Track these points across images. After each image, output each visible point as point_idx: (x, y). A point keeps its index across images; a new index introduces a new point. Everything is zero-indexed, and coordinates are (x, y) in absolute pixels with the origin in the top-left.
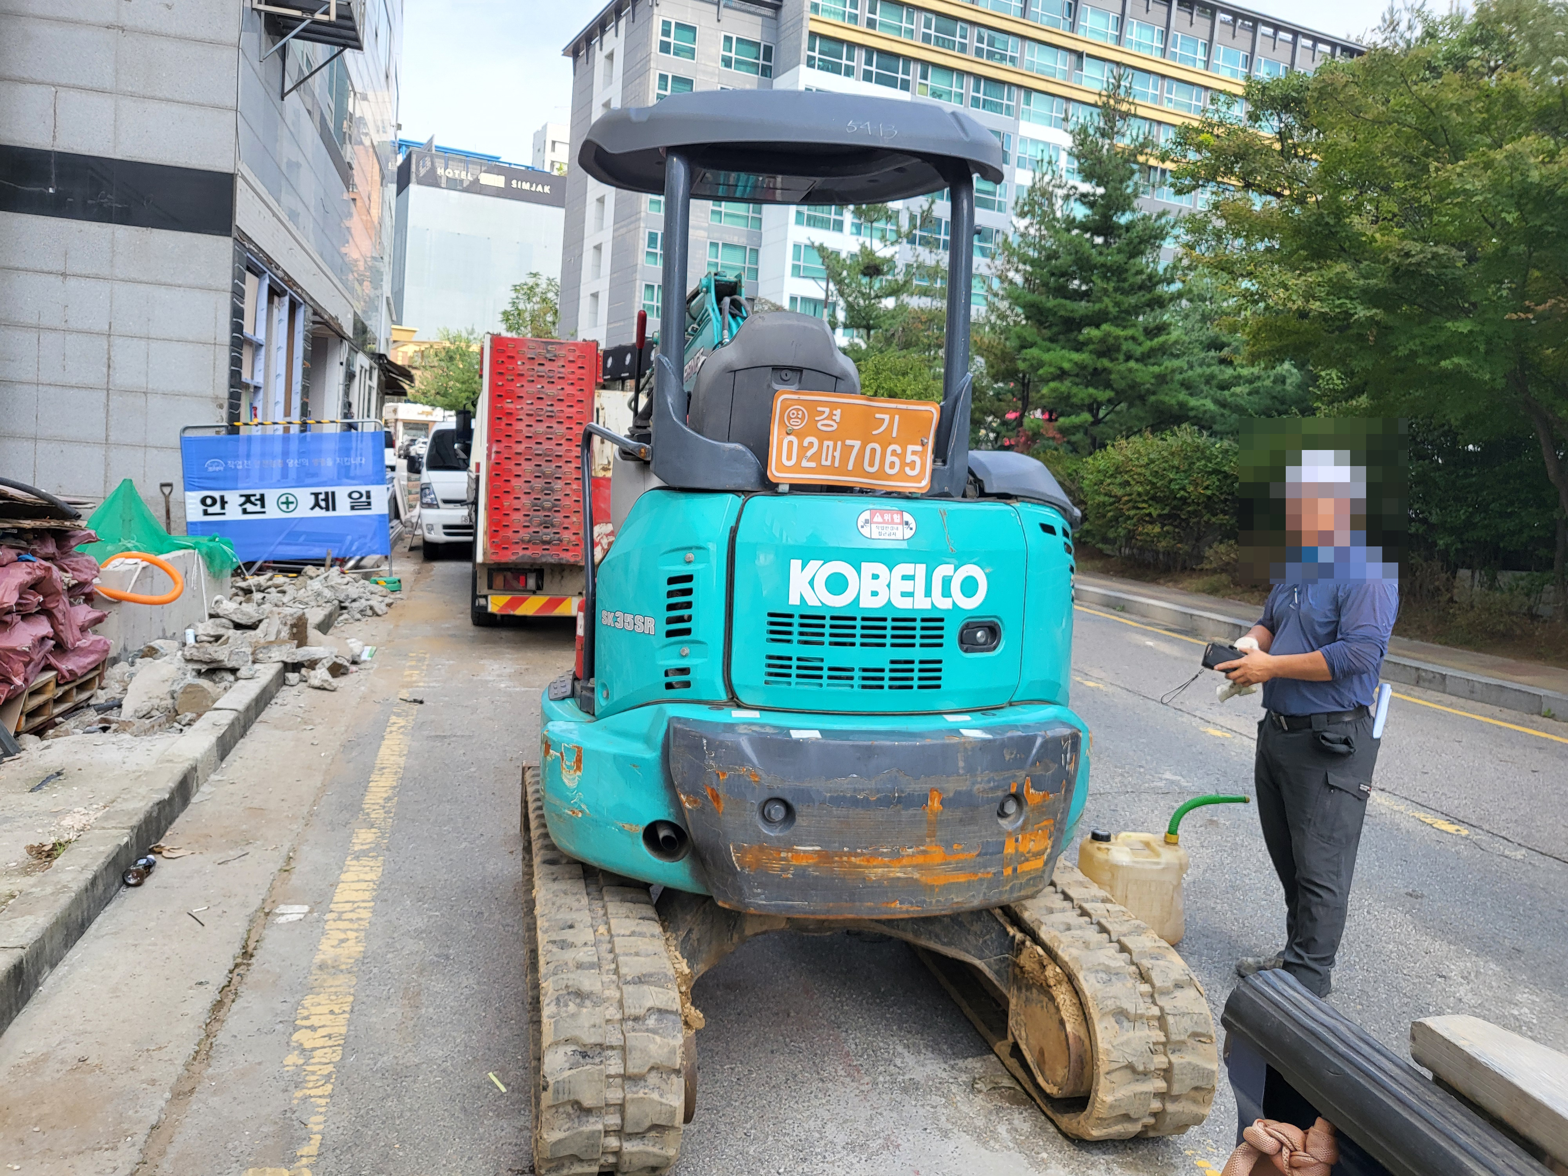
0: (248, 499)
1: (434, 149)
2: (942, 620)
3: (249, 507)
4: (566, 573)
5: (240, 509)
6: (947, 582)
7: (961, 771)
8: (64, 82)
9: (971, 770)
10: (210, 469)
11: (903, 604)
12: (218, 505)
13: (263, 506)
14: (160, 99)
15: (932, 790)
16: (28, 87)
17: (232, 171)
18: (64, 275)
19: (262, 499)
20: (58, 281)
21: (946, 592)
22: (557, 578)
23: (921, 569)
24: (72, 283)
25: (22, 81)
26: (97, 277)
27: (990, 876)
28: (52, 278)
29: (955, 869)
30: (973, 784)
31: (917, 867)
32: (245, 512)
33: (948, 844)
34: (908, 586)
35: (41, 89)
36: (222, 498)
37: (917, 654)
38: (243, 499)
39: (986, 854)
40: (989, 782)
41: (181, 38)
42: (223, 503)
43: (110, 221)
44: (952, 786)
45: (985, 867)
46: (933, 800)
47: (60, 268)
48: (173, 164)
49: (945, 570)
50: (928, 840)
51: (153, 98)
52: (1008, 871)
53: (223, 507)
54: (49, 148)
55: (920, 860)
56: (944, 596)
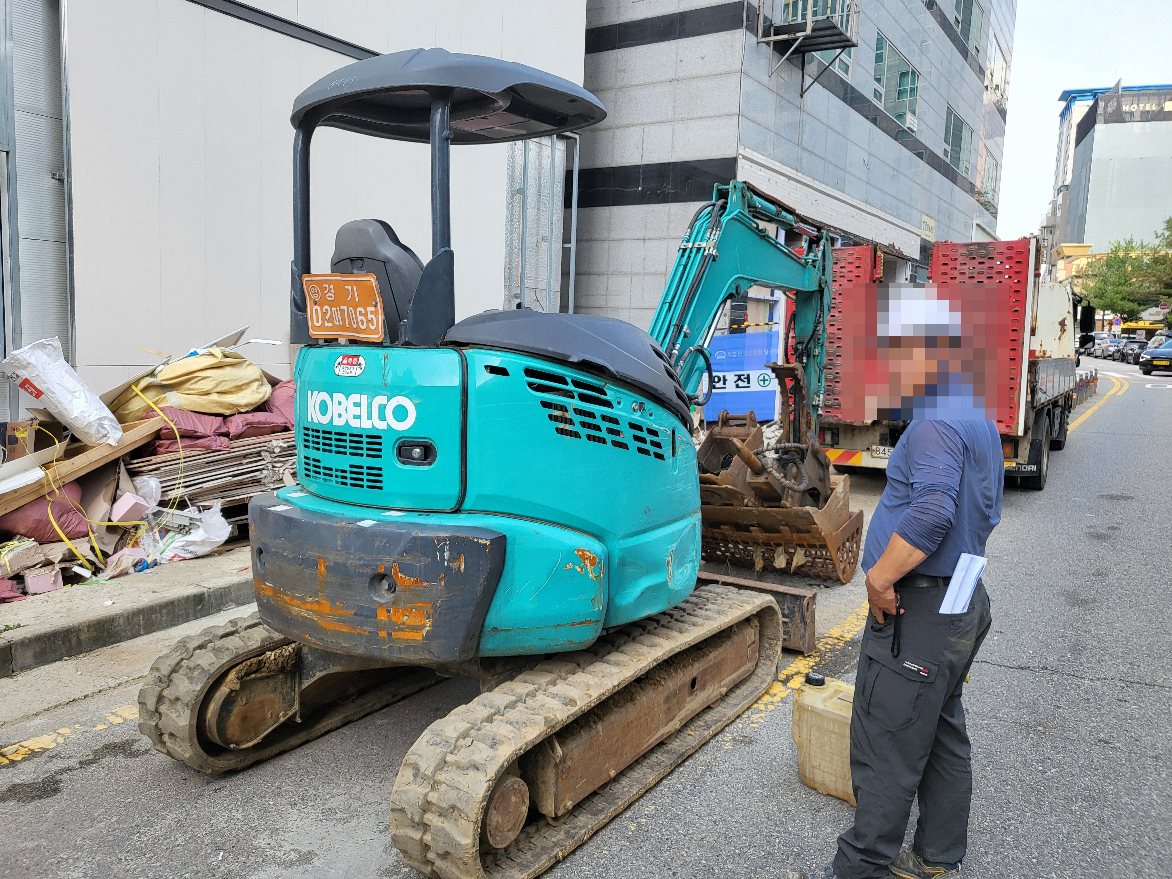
0: (739, 377)
1: (1120, 90)
2: (380, 437)
3: (740, 383)
4: (856, 432)
5: (734, 385)
6: (382, 408)
7: (339, 548)
8: (648, 121)
9: (346, 548)
10: (718, 358)
11: (355, 424)
12: (722, 382)
13: (749, 383)
14: (697, 119)
15: (320, 558)
16: (631, 129)
17: (735, 156)
18: (644, 239)
19: (748, 377)
20: (640, 244)
21: (382, 417)
22: (850, 435)
23: (364, 399)
24: (648, 244)
25: (628, 126)
26: (660, 239)
27: (367, 633)
28: (638, 242)
29: (339, 621)
30: (348, 559)
31: (315, 612)
32: (737, 386)
33: (333, 600)
34: (356, 411)
35: (636, 128)
36: (724, 377)
37: (365, 461)
38: (737, 378)
39: (361, 615)
40: (360, 559)
41: (709, 76)
42: (725, 381)
43: (668, 202)
44: (333, 558)
45: (362, 626)
46: (320, 565)
47: (641, 235)
48: (702, 158)
49: (381, 399)
50: (320, 594)
51: (693, 119)
52: (383, 634)
53: (724, 384)
54: (639, 163)
55: (316, 607)
56: (380, 419)
